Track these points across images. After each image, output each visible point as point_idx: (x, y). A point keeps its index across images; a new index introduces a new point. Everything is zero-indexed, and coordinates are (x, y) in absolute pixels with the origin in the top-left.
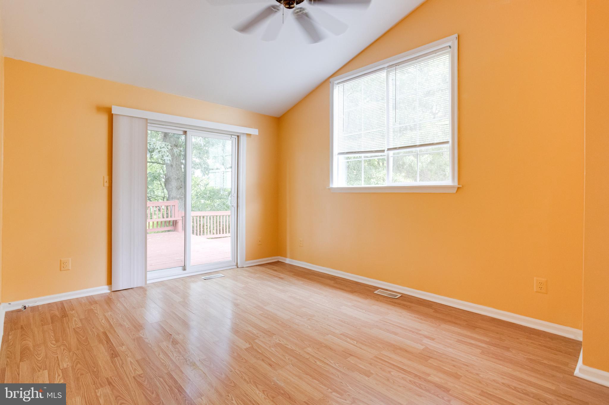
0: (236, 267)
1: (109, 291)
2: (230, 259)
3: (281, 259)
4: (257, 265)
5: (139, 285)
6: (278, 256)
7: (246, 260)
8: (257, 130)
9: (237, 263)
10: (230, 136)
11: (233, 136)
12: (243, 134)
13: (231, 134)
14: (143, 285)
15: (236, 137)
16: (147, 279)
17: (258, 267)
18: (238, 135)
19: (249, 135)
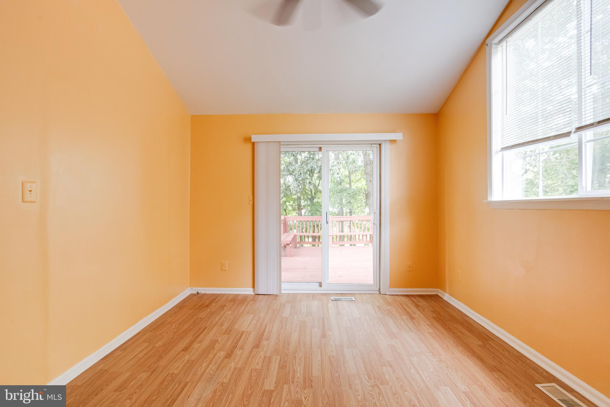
0: (378, 293)
1: (253, 294)
2: (372, 282)
3: (440, 293)
4: (404, 295)
5: (275, 293)
6: (438, 288)
7: (391, 286)
8: (401, 134)
9: (380, 289)
10: (370, 145)
11: (373, 145)
12: (385, 141)
13: (371, 143)
14: (278, 294)
15: (378, 146)
16: (282, 289)
17: (403, 298)
18: (380, 143)
19: (393, 141)
